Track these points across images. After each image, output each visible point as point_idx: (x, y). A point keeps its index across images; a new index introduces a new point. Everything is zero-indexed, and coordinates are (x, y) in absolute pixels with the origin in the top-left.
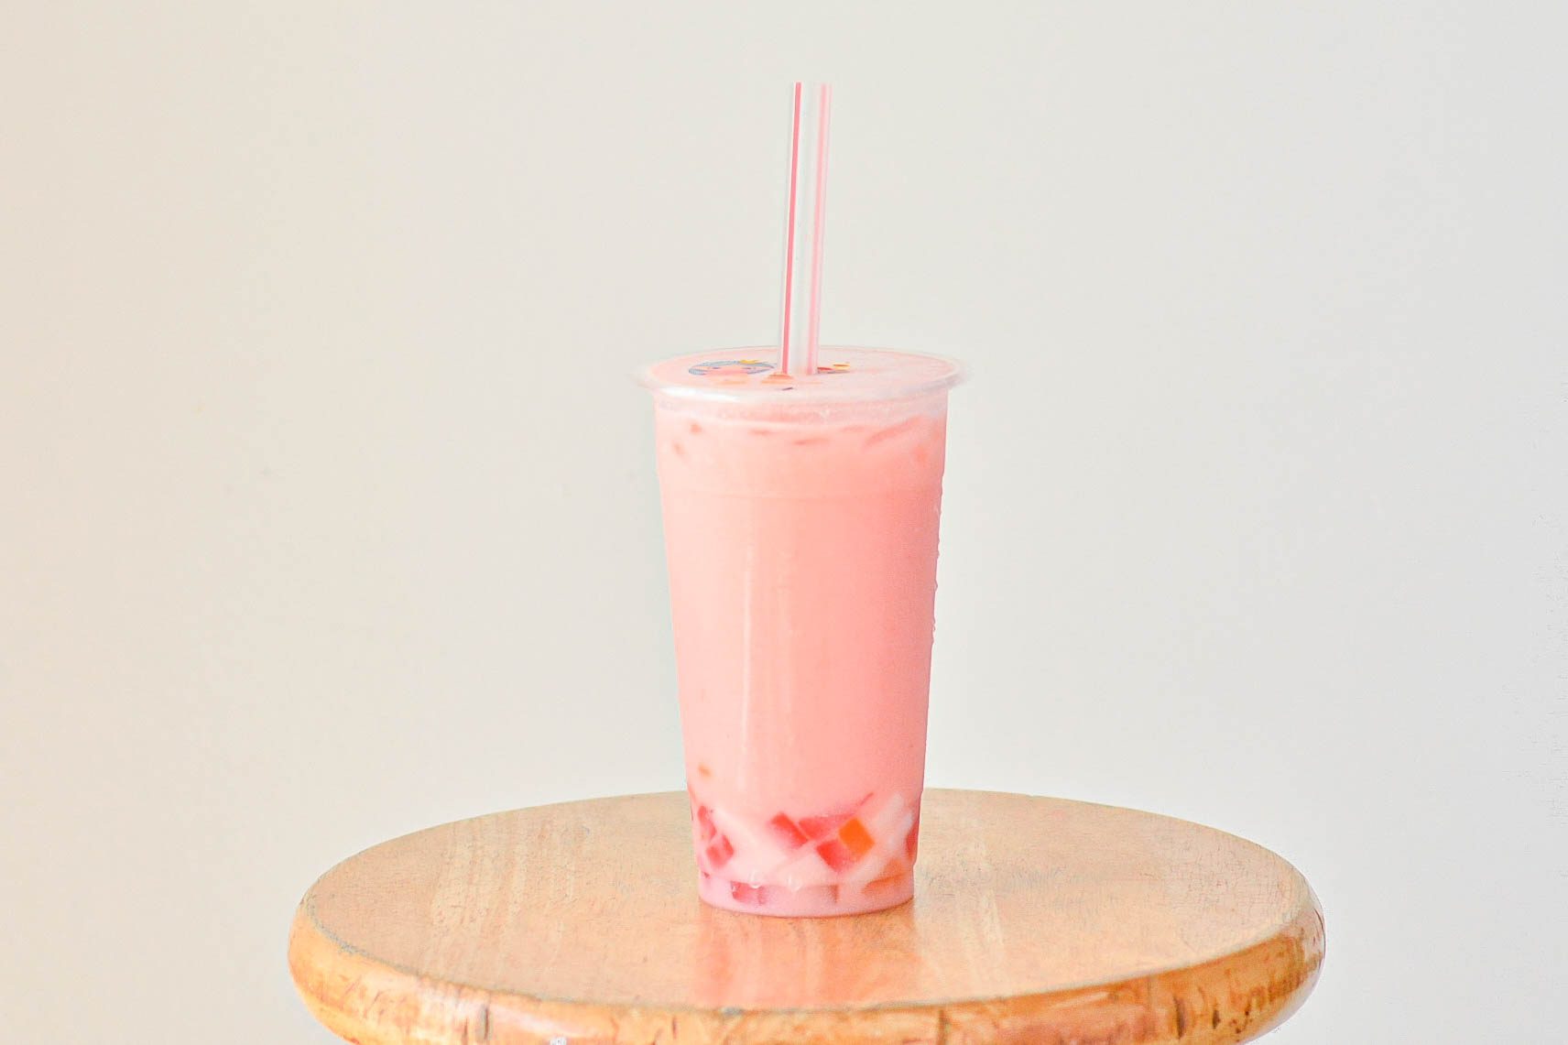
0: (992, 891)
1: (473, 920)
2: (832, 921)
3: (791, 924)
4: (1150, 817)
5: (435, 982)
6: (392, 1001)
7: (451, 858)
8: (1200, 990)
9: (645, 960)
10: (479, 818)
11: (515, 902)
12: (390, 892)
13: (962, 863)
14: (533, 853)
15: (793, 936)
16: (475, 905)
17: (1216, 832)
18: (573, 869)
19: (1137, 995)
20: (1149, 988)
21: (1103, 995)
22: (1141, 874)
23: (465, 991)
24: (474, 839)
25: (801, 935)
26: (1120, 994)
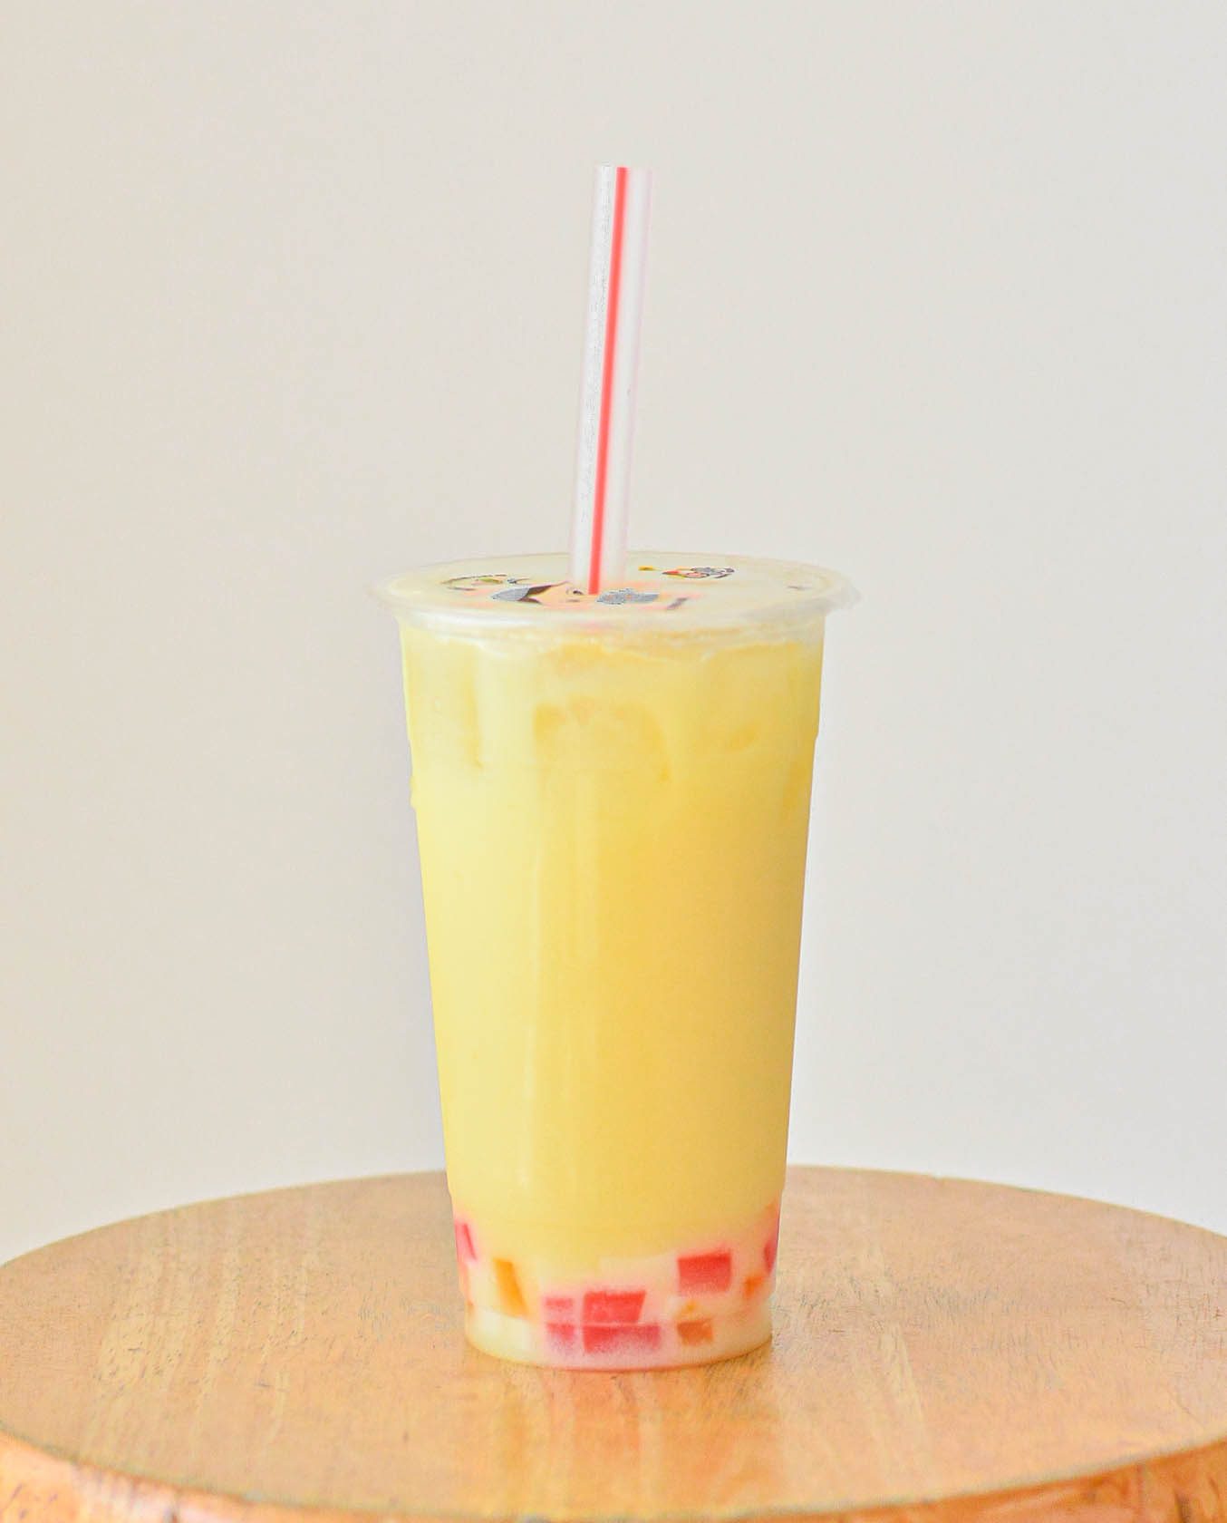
0: (898, 1326)
1: (159, 1372)
2: (674, 1374)
3: (614, 1378)
4: (1108, 1209)
5: (101, 1470)
6: (37, 1499)
7: (132, 1272)
8: (1213, 1484)
9: (406, 1437)
10: (175, 1212)
11: (220, 1343)
12: (43, 1327)
13: (852, 1280)
14: (247, 1266)
15: (618, 1397)
16: (163, 1348)
17: (1203, 1232)
18: (304, 1289)
19: (1124, 1491)
20: (1140, 1482)
21: (1073, 1492)
22: (1107, 1299)
23: (142, 1487)
24: (166, 1243)
25: (629, 1396)
26: (1101, 1492)
